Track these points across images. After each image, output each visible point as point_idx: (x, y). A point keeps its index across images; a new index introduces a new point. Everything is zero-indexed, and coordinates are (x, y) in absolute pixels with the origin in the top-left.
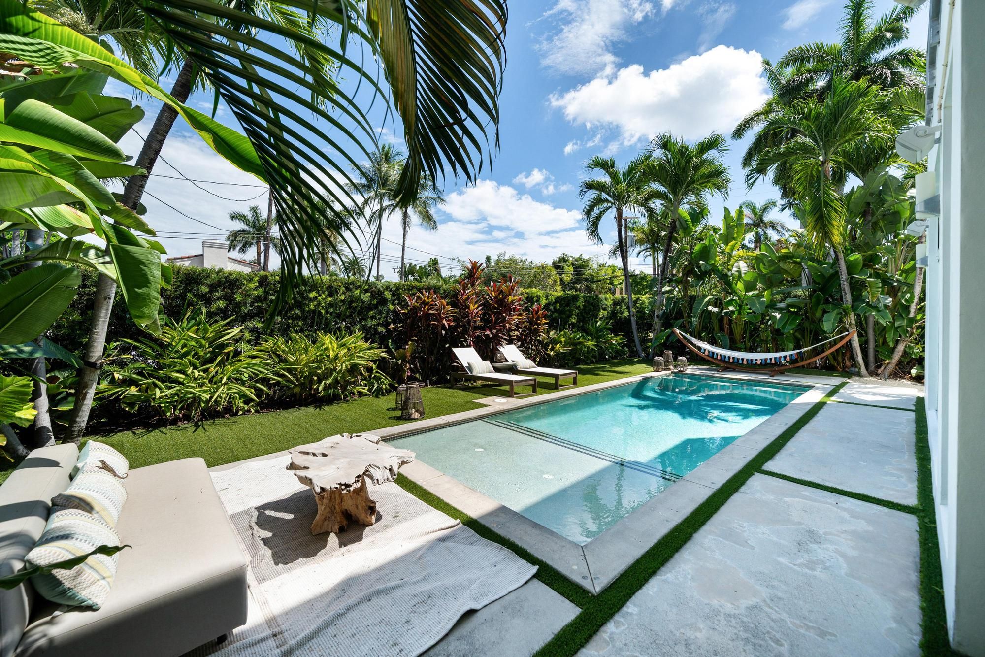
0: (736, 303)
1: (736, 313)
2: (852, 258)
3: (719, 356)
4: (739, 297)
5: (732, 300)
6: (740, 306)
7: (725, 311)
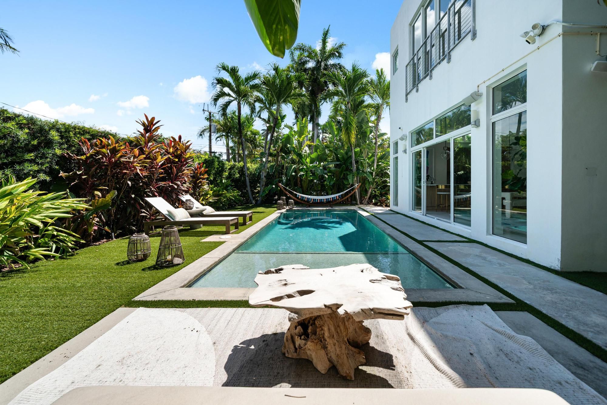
0: (305, 170)
1: (305, 176)
2: (356, 150)
3: (306, 199)
4: (306, 166)
5: (303, 168)
6: (307, 172)
7: (299, 174)
